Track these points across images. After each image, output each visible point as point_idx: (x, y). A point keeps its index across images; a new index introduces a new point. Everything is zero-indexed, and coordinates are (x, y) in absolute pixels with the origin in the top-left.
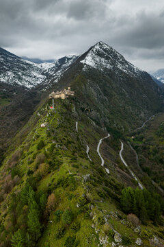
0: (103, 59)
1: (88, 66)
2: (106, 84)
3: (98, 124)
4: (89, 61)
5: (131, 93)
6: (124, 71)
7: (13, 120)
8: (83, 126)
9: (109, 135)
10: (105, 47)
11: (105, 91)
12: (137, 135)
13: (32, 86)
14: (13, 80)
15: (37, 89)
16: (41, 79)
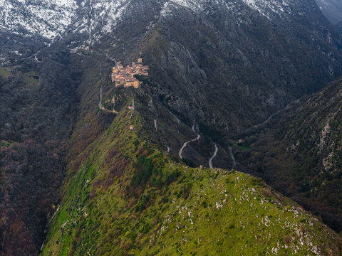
3: (183, 120)
8: (163, 124)
9: (199, 137)
12: (247, 138)
13: (54, 34)
14: (13, 19)
15: (69, 43)
16: (67, 13)
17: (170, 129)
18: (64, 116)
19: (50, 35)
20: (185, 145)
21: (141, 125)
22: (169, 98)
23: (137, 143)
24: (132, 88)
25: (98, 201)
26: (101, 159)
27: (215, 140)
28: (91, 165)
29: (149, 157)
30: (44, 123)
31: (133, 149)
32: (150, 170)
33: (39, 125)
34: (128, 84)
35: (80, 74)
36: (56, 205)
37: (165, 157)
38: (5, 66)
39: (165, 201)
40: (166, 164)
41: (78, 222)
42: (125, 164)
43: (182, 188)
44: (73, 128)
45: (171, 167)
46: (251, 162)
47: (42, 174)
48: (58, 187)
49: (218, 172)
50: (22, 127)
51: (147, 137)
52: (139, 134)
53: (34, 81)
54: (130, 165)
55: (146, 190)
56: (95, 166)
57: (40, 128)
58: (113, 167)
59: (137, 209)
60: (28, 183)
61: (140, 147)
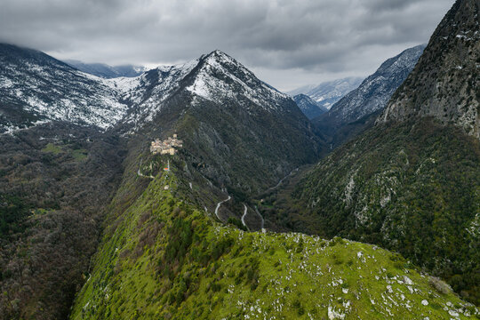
0: (221, 83)
1: (199, 98)
2: (226, 125)
3: (215, 184)
4: (200, 88)
5: (265, 136)
6: (255, 100)
7: (100, 181)
8: (198, 187)
9: (230, 198)
10: (226, 60)
11: (225, 136)
12: (267, 198)
13: (108, 125)
14: (75, 115)
15: (119, 131)
16: (120, 112)
17: (204, 191)
18: (107, 184)
19: (105, 126)
20: (219, 205)
21: (177, 185)
22: (201, 166)
23: (172, 204)
24: (168, 154)
25: (123, 279)
26: (133, 224)
27: (243, 200)
28: (123, 230)
29: (187, 219)
30: (85, 191)
31: (168, 210)
32: (190, 237)
33: (81, 193)
34: (164, 152)
35: (126, 152)
36: (87, 275)
37: (207, 219)
38: (57, 144)
39: (217, 288)
40: (210, 228)
41: (98, 307)
42: (158, 229)
43: (240, 266)
44: (114, 194)
45: (219, 232)
46: (277, 219)
47: (75, 241)
48: (92, 254)
49: (301, 240)
50: (63, 195)
51: (184, 196)
52: (174, 194)
53: (83, 156)
54: (164, 231)
55: (185, 267)
56: (127, 233)
57: (81, 196)
58: (143, 233)
59: (173, 300)
60: (56, 253)
61: (176, 208)
